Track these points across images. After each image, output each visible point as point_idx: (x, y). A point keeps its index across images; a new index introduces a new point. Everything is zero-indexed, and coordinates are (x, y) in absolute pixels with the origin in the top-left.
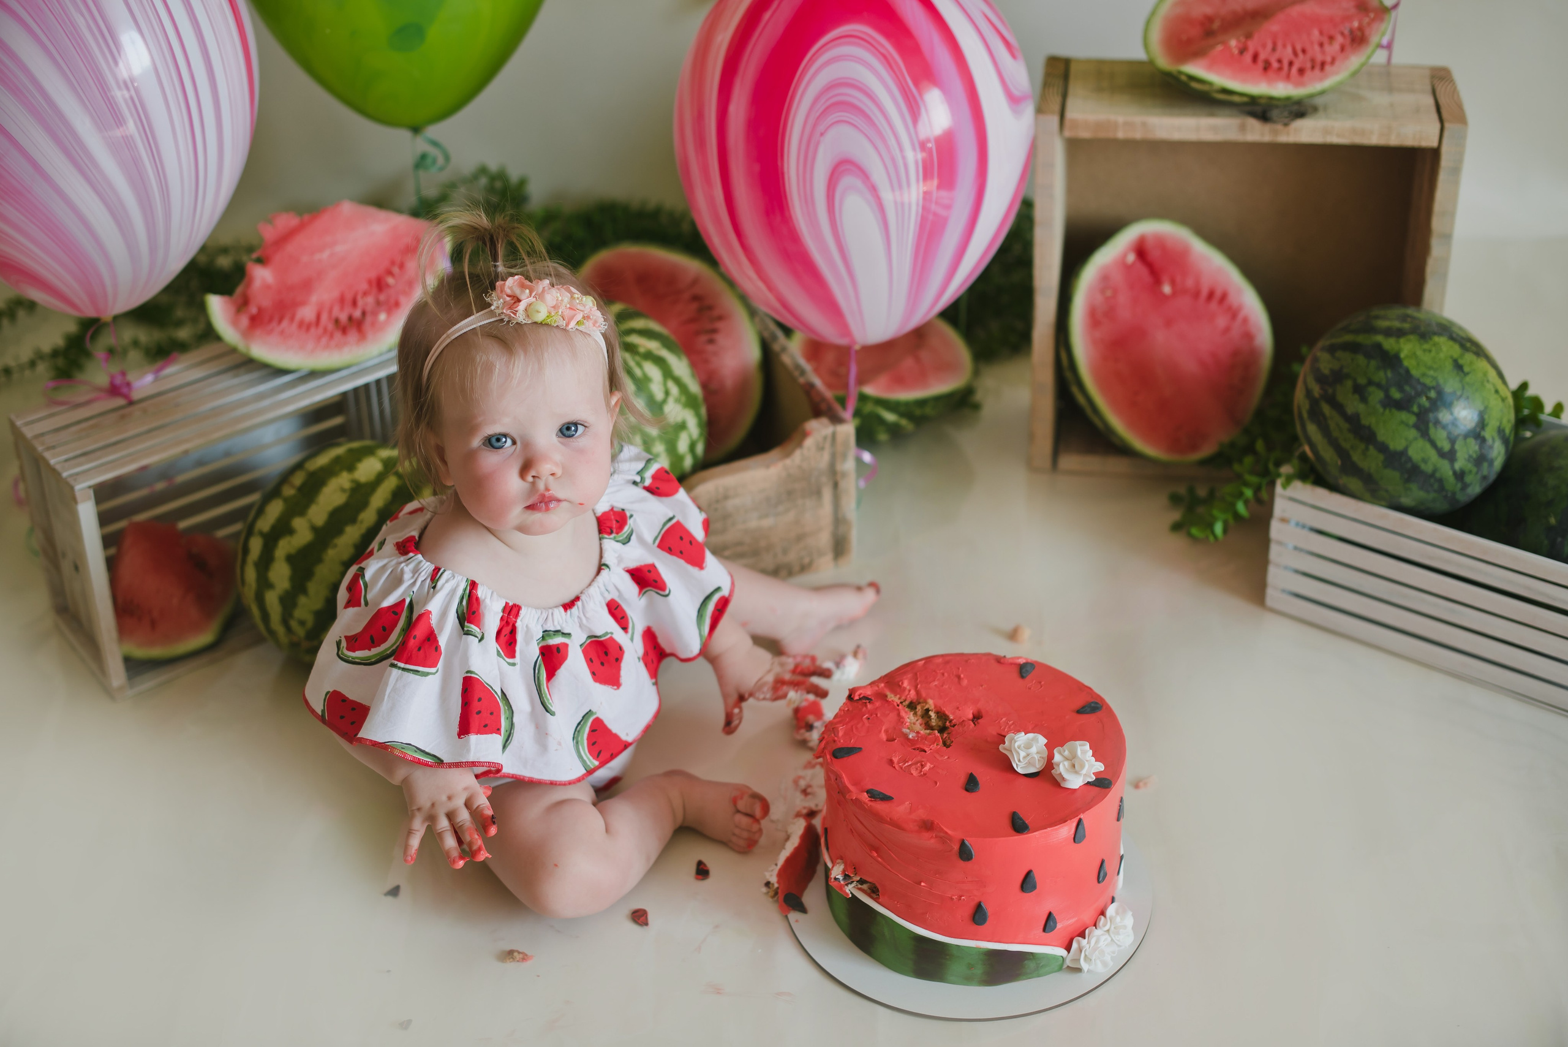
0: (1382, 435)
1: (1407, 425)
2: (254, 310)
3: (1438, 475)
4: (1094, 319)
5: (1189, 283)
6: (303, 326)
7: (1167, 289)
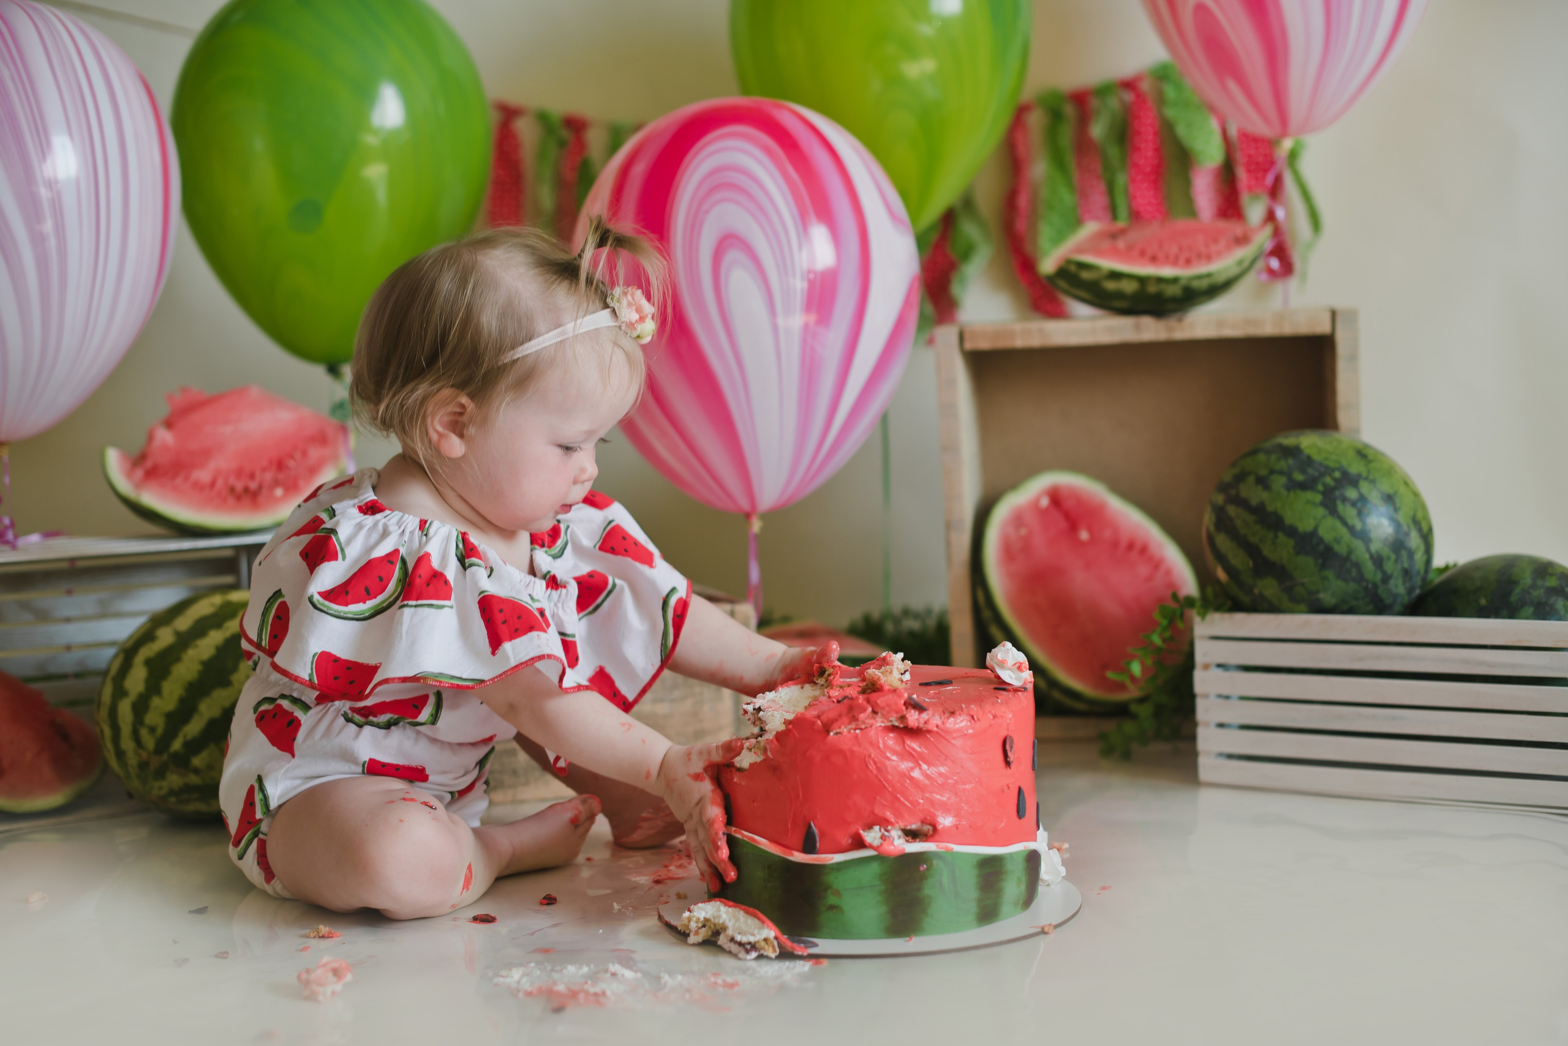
0: (1289, 518)
1: (1313, 504)
2: (149, 464)
3: (1353, 558)
4: (1008, 553)
5: (1107, 534)
6: (198, 486)
7: (1084, 535)
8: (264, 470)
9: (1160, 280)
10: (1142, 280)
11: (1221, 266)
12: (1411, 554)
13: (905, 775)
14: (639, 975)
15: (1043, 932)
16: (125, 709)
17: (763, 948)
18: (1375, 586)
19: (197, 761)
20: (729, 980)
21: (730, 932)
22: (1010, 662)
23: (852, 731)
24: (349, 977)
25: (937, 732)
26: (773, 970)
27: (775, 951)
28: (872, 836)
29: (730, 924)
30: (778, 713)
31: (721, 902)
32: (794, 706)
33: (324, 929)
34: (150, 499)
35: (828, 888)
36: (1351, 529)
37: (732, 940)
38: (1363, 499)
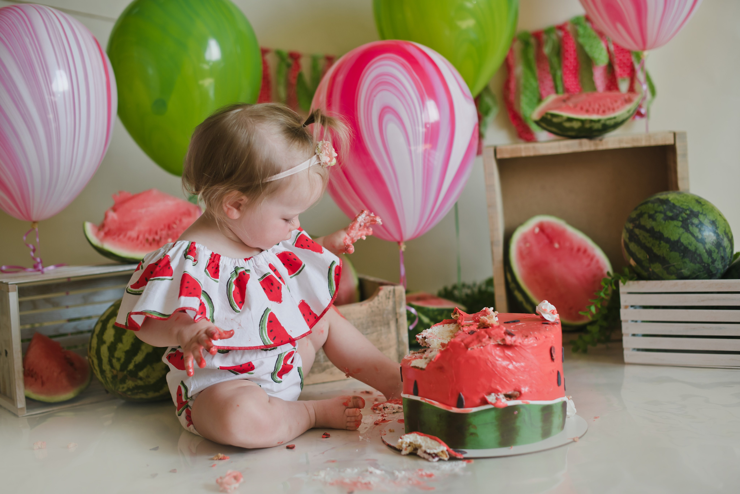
0: (666, 234)
1: (678, 227)
2: (106, 229)
3: (698, 252)
4: (522, 256)
5: (567, 244)
6: (130, 239)
7: (557, 246)
8: (162, 230)
9: (591, 121)
10: (583, 122)
11: (621, 113)
12: (725, 249)
13: (505, 368)
14: (383, 472)
15: (574, 441)
16: (104, 350)
17: (441, 456)
18: (709, 265)
19: (141, 374)
20: (428, 472)
21: (424, 448)
22: (548, 310)
23: (479, 348)
24: (242, 480)
25: (520, 347)
26: (448, 466)
27: (447, 457)
28: (491, 398)
29: (423, 444)
30: (436, 340)
31: (417, 433)
32: (442, 336)
33: (221, 455)
34: (108, 246)
35: (470, 424)
36: (696, 238)
37: (425, 452)
38: (701, 223)
